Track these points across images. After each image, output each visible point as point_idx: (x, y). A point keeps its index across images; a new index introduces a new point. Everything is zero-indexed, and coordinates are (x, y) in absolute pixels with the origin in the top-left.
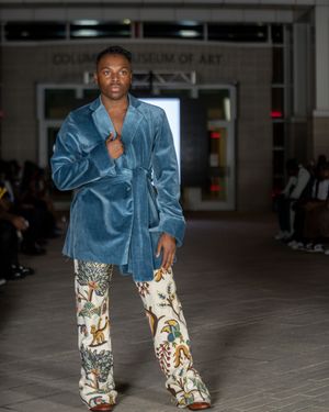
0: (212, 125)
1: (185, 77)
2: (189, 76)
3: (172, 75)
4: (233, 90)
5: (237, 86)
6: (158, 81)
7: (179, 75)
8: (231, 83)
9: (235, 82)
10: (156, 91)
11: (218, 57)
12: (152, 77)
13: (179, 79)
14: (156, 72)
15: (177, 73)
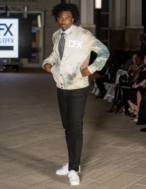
0: (34, 30)
1: (22, 9)
2: (24, 8)
3: (16, 8)
4: (43, 14)
5: (45, 12)
6: (10, 10)
7: (19, 8)
8: (42, 11)
9: (44, 10)
10: (8, 15)
12: (7, 9)
13: (19, 10)
14: (9, 7)
15: (18, 7)
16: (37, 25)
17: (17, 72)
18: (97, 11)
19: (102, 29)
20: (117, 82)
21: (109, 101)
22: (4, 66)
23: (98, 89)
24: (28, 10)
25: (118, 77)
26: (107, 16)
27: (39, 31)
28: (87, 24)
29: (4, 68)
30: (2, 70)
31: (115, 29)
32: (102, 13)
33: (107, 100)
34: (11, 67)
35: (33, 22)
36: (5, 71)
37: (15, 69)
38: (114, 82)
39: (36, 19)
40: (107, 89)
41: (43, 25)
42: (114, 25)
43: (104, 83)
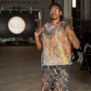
0: (36, 20)
1: (29, 8)
2: (30, 8)
3: (25, 8)
4: (41, 11)
5: (43, 10)
6: (22, 9)
8: (41, 9)
11: (38, 2)
12: (20, 8)
14: (21, 7)
15: (27, 7)
16: (38, 18)
17: (26, 45)
18: (73, 9)
19: (76, 19)
20: (85, 51)
21: (80, 63)
22: (19, 42)
23: (74, 56)
24: (32, 9)
25: (86, 48)
26: (80, 12)
27: (39, 21)
28: (68, 17)
29: (19, 43)
30: (18, 45)
31: (84, 20)
32: (76, 10)
33: (79, 62)
34: (23, 43)
35: (36, 16)
36: (19, 45)
37: (25, 44)
38: (83, 51)
39: (38, 14)
40: (79, 56)
41: (42, 18)
42: (84, 17)
43: (77, 52)
